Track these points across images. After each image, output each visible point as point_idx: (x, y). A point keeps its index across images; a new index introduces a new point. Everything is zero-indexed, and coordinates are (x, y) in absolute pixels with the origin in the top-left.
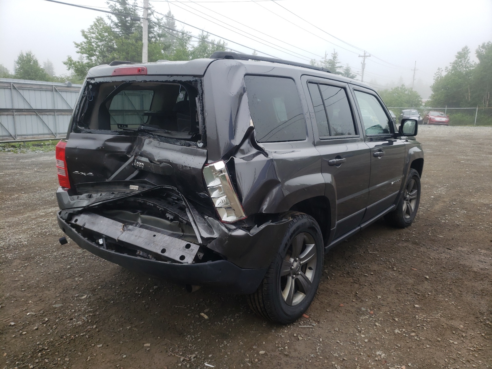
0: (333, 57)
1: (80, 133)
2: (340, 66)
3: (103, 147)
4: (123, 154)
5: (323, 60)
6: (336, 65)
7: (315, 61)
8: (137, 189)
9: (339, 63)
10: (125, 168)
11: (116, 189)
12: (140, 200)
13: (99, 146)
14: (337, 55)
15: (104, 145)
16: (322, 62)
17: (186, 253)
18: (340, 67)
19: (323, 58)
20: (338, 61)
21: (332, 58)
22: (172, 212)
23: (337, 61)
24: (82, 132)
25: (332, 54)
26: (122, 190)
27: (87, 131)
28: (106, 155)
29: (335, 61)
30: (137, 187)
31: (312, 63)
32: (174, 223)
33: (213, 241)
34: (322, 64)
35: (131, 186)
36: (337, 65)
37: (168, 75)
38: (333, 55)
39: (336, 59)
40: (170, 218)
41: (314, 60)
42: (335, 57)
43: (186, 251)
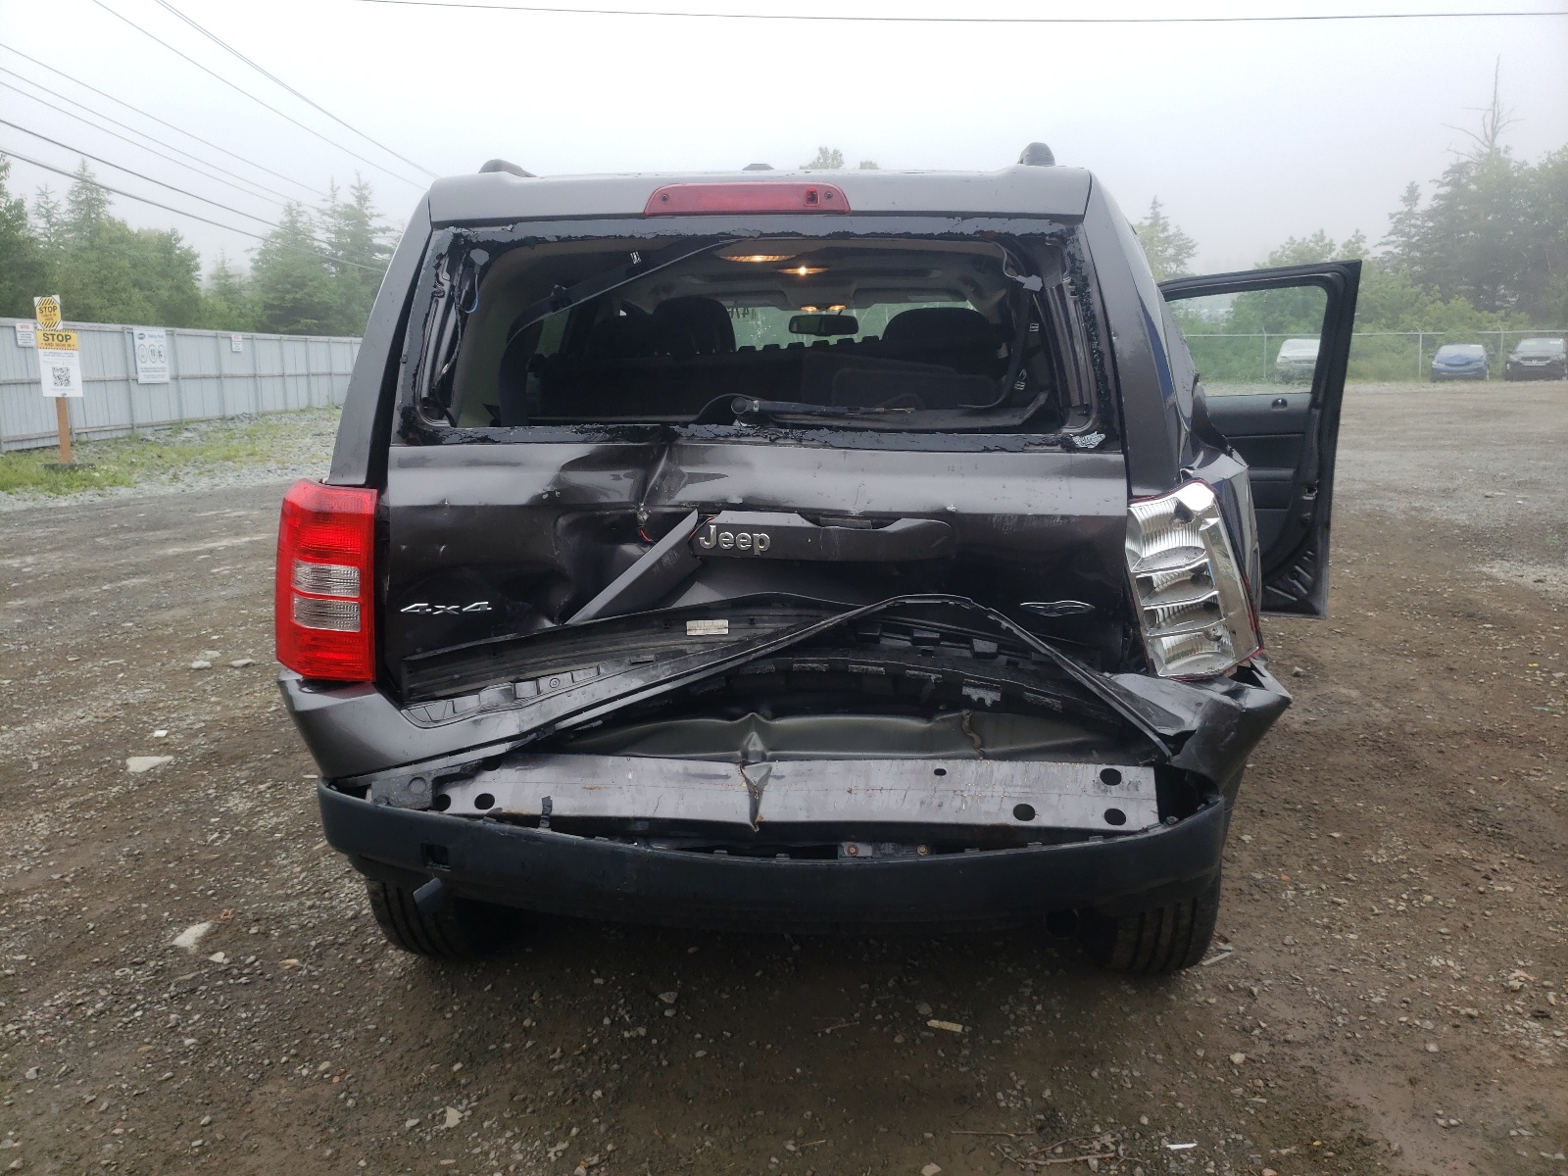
0: (356, 197)
1: (440, 443)
2: (384, 226)
3: (557, 493)
4: (622, 512)
5: (327, 206)
6: (370, 223)
7: (301, 209)
8: (726, 632)
9: (378, 216)
10: (659, 561)
11: (617, 648)
12: (813, 663)
13: (540, 491)
14: (371, 193)
15: (558, 481)
16: (323, 213)
17: (1114, 798)
18: (384, 231)
19: (324, 200)
20: (375, 212)
21: (353, 201)
22: (987, 681)
23: (370, 210)
24: (447, 441)
25: (353, 187)
26: (651, 644)
27: (470, 434)
28: (562, 522)
29: (367, 212)
30: (726, 623)
31: (291, 214)
32: (943, 720)
33: (1188, 743)
34: (326, 218)
35: (690, 624)
36: (374, 223)
37: (950, 215)
38: (354, 191)
39: (368, 204)
40: (988, 702)
41: (299, 205)
42: (362, 199)
43: (1115, 795)
